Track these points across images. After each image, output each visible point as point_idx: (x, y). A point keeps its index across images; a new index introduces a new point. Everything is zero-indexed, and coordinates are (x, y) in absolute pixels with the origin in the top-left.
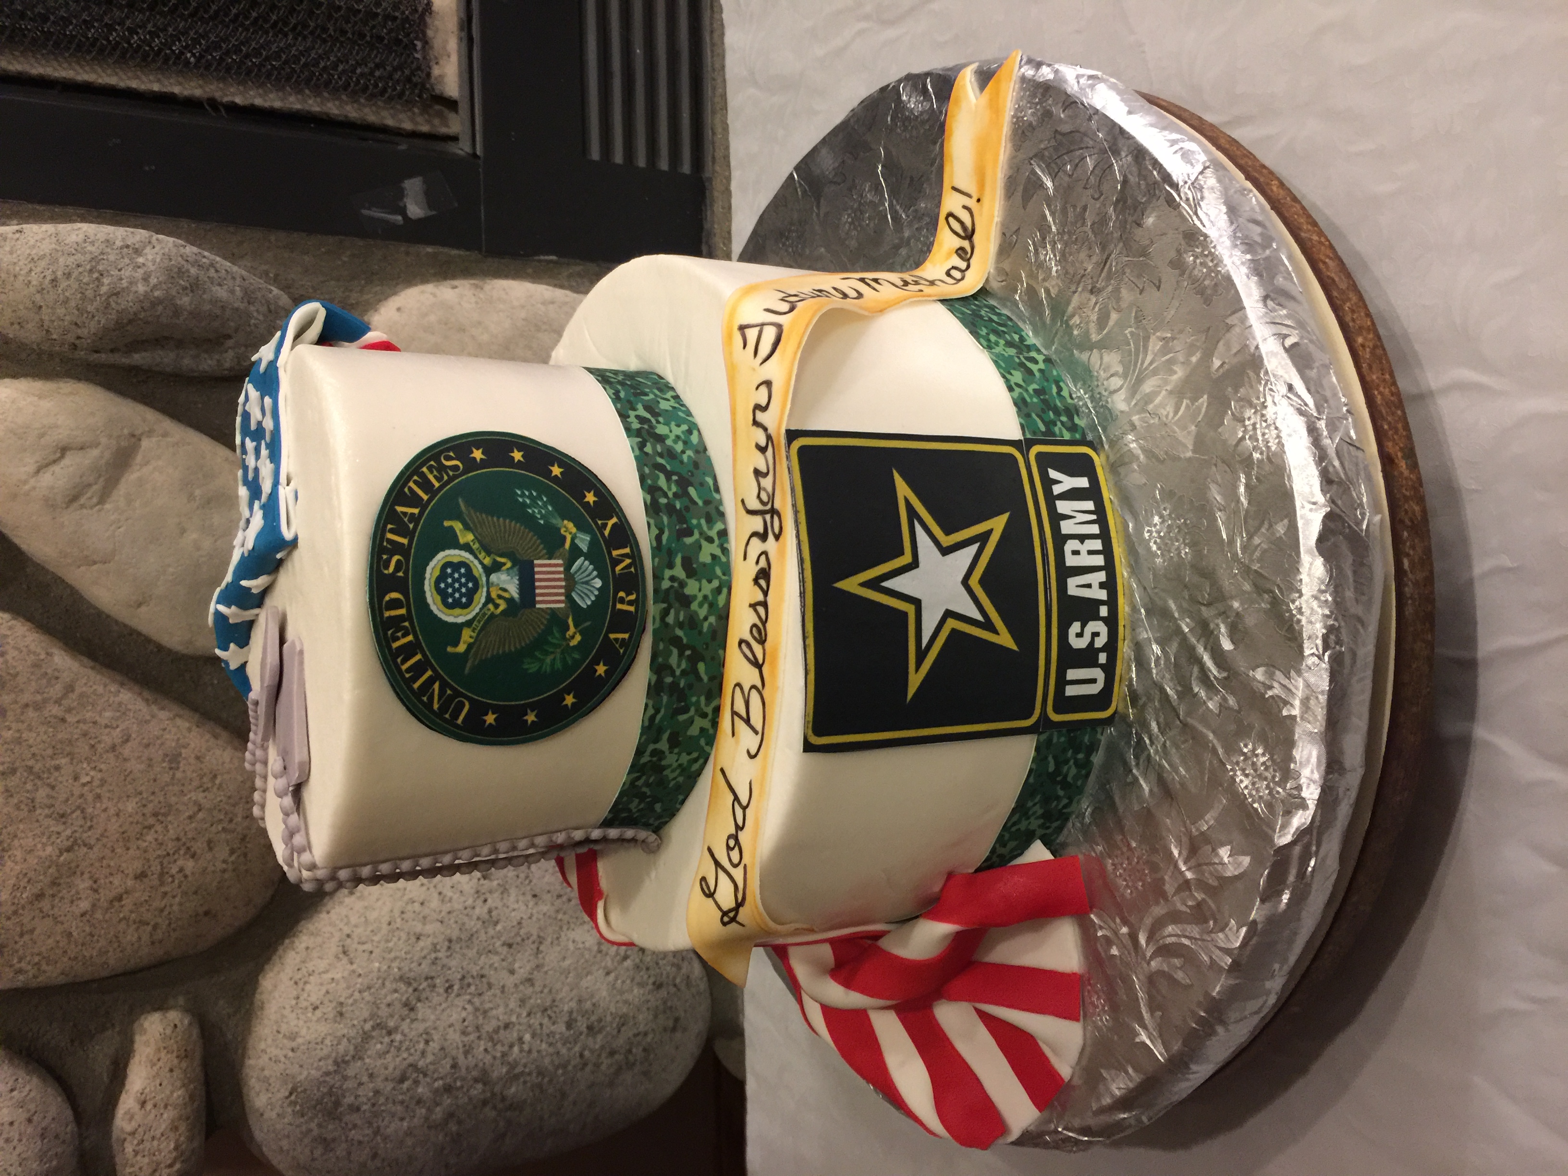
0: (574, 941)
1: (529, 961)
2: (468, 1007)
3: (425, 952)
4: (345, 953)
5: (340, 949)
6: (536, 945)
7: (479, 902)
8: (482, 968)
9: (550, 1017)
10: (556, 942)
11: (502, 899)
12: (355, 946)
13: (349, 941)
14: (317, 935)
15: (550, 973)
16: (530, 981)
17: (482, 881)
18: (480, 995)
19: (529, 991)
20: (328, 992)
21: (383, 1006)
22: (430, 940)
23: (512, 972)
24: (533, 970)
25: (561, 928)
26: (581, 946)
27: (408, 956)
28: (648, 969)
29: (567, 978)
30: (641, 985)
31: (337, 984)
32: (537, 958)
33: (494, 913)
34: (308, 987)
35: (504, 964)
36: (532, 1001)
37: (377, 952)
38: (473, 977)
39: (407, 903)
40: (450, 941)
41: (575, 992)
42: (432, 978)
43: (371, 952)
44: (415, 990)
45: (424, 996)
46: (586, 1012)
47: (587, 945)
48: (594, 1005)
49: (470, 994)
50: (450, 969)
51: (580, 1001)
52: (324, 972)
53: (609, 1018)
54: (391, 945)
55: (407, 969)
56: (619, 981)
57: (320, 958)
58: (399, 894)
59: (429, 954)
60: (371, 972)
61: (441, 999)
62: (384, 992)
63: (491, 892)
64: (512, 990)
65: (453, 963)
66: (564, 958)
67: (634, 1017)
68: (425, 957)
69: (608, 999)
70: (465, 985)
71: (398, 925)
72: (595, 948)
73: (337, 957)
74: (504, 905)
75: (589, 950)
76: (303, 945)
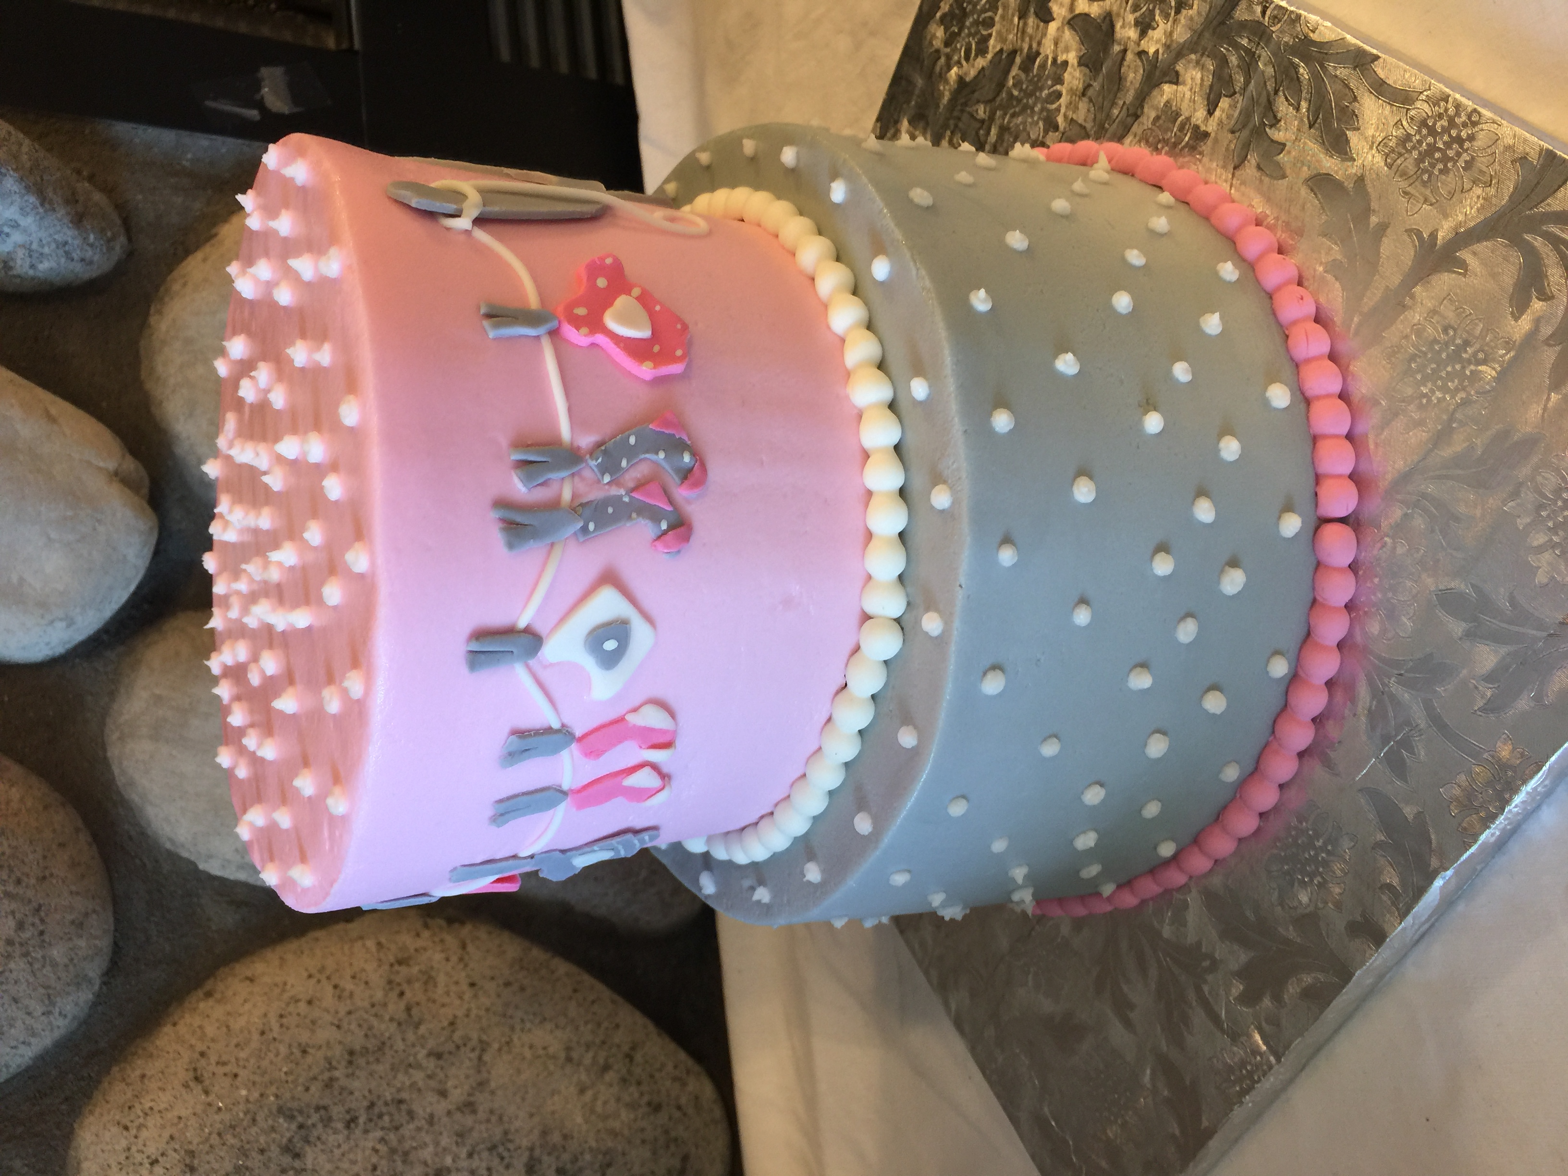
0: (531, 1047)
1: (467, 1077)
2: (379, 1147)
3: (315, 1070)
4: (197, 1079)
5: (191, 1074)
6: (477, 1053)
7: (393, 995)
8: (399, 1090)
9: (502, 1158)
10: (505, 1048)
11: (426, 991)
12: (212, 1068)
13: (203, 1062)
14: (158, 1056)
15: (500, 1093)
16: (469, 1107)
17: (396, 967)
18: (397, 1128)
19: (469, 1120)
20: (172, 1137)
21: (254, 1154)
22: (320, 1054)
23: (443, 1094)
24: (472, 1088)
25: (512, 1028)
26: (541, 1052)
27: (290, 1078)
28: (639, 1083)
29: (523, 1099)
30: (632, 1106)
31: (186, 1126)
32: (479, 1072)
33: (415, 1011)
34: (144, 1134)
35: (433, 1083)
36: (475, 1134)
37: (242, 1073)
38: (386, 1104)
39: (288, 1004)
40: (351, 1053)
41: (536, 1119)
42: (325, 1108)
43: (236, 1076)
44: (301, 1126)
45: (315, 1133)
46: (554, 1147)
47: (551, 1050)
48: (565, 1137)
49: (382, 1129)
50: (351, 1093)
51: (544, 1133)
52: (167, 1109)
53: (588, 1157)
54: (265, 1063)
55: (288, 1095)
56: (599, 1103)
57: (163, 1089)
58: (277, 991)
59: (322, 1072)
60: (236, 1103)
61: (340, 1138)
62: (254, 1130)
63: (409, 982)
64: (445, 1120)
65: (356, 1084)
66: (519, 1071)
67: (624, 1154)
68: (315, 1078)
69: (584, 1127)
70: (374, 1118)
71: (276, 1035)
72: (562, 1055)
73: (186, 1086)
74: (429, 1000)
75: (554, 1057)
76: (138, 1072)
